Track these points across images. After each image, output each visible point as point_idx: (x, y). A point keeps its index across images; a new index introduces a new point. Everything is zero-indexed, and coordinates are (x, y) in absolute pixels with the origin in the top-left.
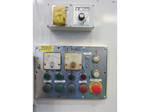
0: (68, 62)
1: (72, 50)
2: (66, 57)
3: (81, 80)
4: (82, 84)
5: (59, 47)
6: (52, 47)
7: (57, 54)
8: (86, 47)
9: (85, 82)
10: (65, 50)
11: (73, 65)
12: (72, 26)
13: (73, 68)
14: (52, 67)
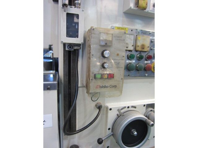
0: (139, 44)
1: (142, 33)
2: (139, 39)
3: (147, 60)
4: (147, 64)
5: (133, 29)
6: (126, 29)
7: (131, 36)
8: (152, 32)
9: (149, 62)
10: (137, 33)
11: (143, 46)
12: (149, 12)
13: (143, 49)
14: (127, 48)
